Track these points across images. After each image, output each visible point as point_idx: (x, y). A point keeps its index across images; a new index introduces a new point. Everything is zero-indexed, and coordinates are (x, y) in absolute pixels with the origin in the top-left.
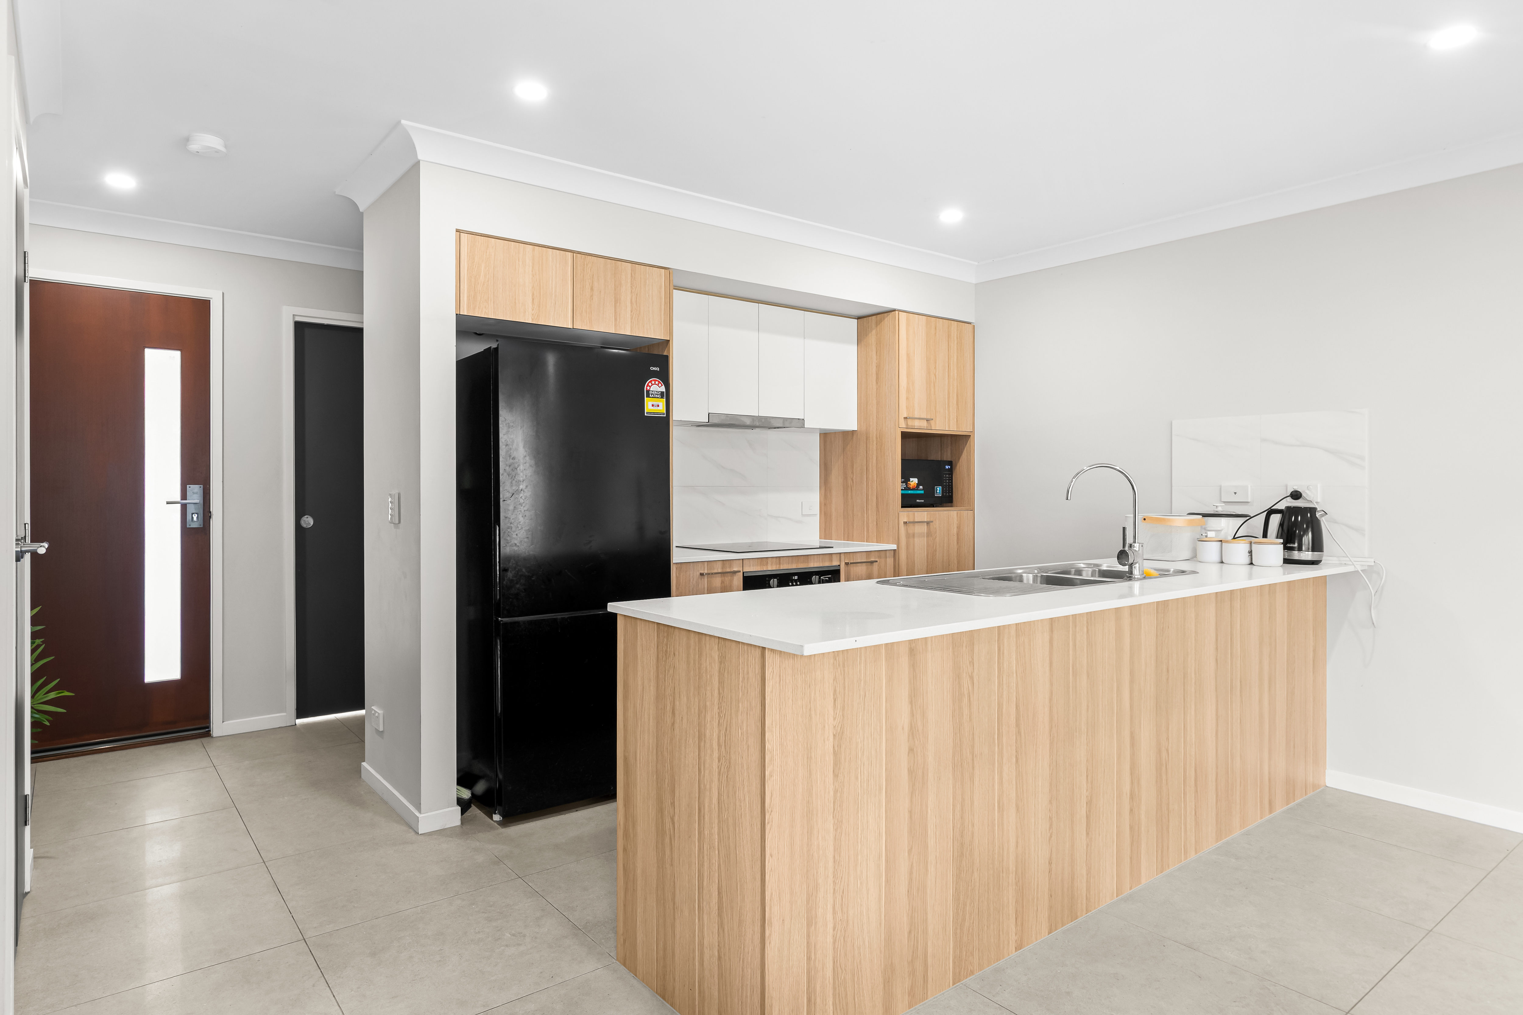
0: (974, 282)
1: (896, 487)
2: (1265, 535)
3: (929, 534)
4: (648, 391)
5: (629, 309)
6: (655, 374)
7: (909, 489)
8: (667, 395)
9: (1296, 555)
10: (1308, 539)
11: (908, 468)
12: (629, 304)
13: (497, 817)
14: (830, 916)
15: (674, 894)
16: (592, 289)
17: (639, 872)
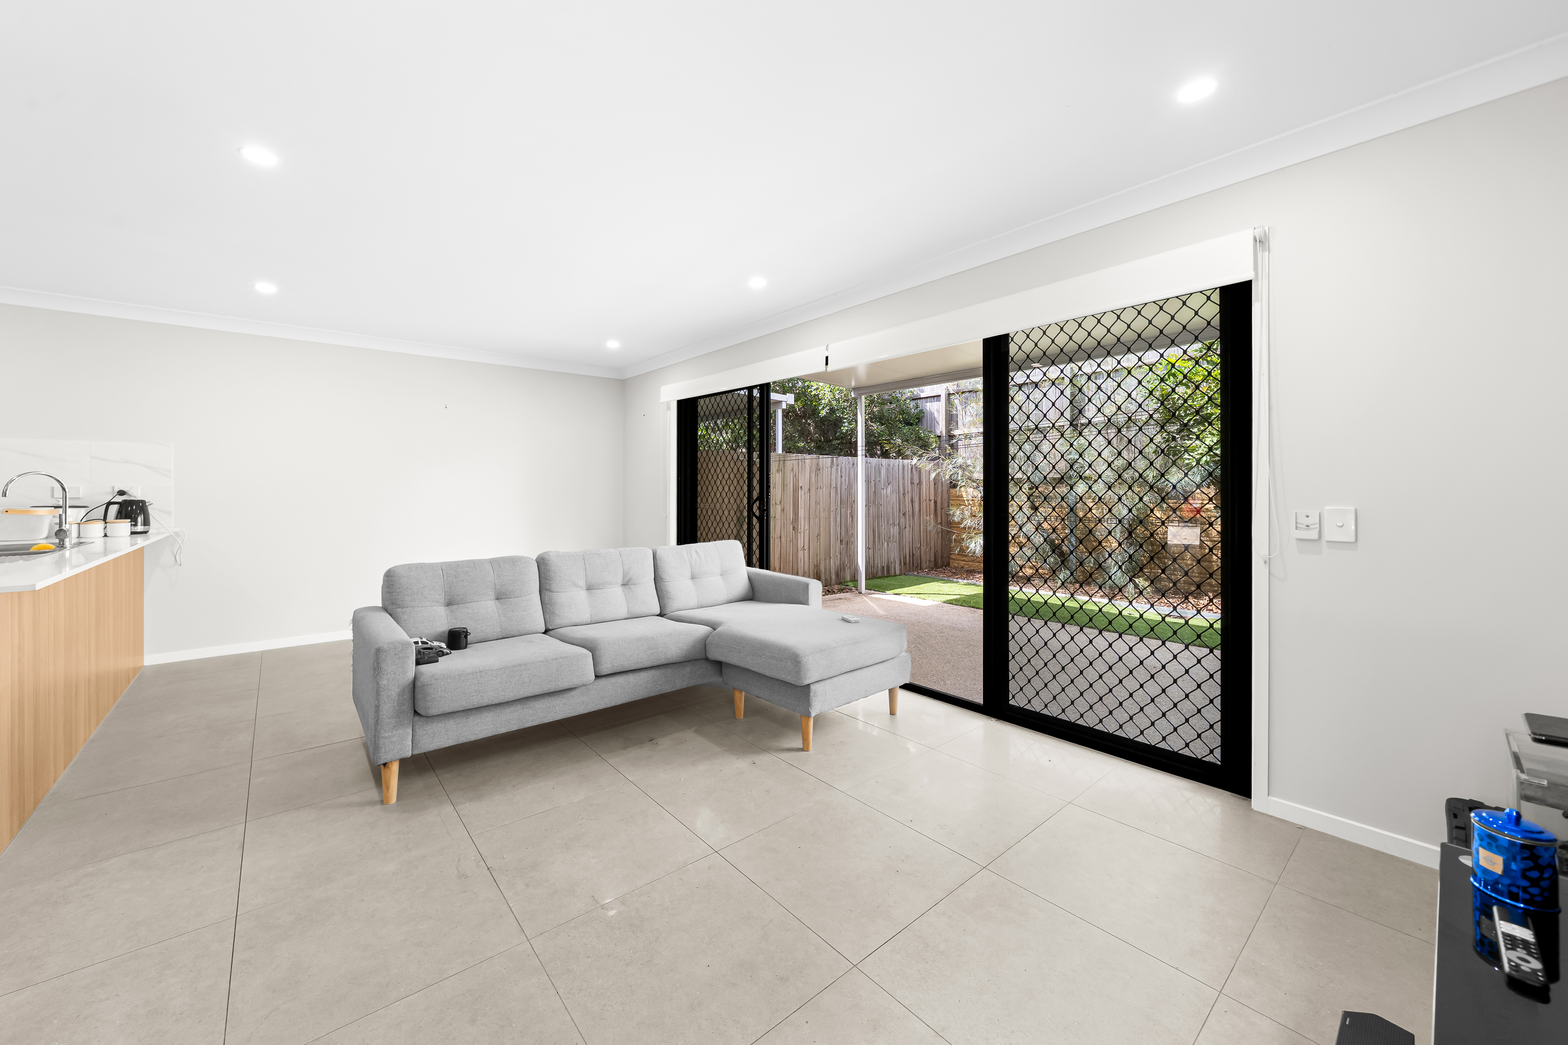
9: (135, 529)
10: (140, 519)
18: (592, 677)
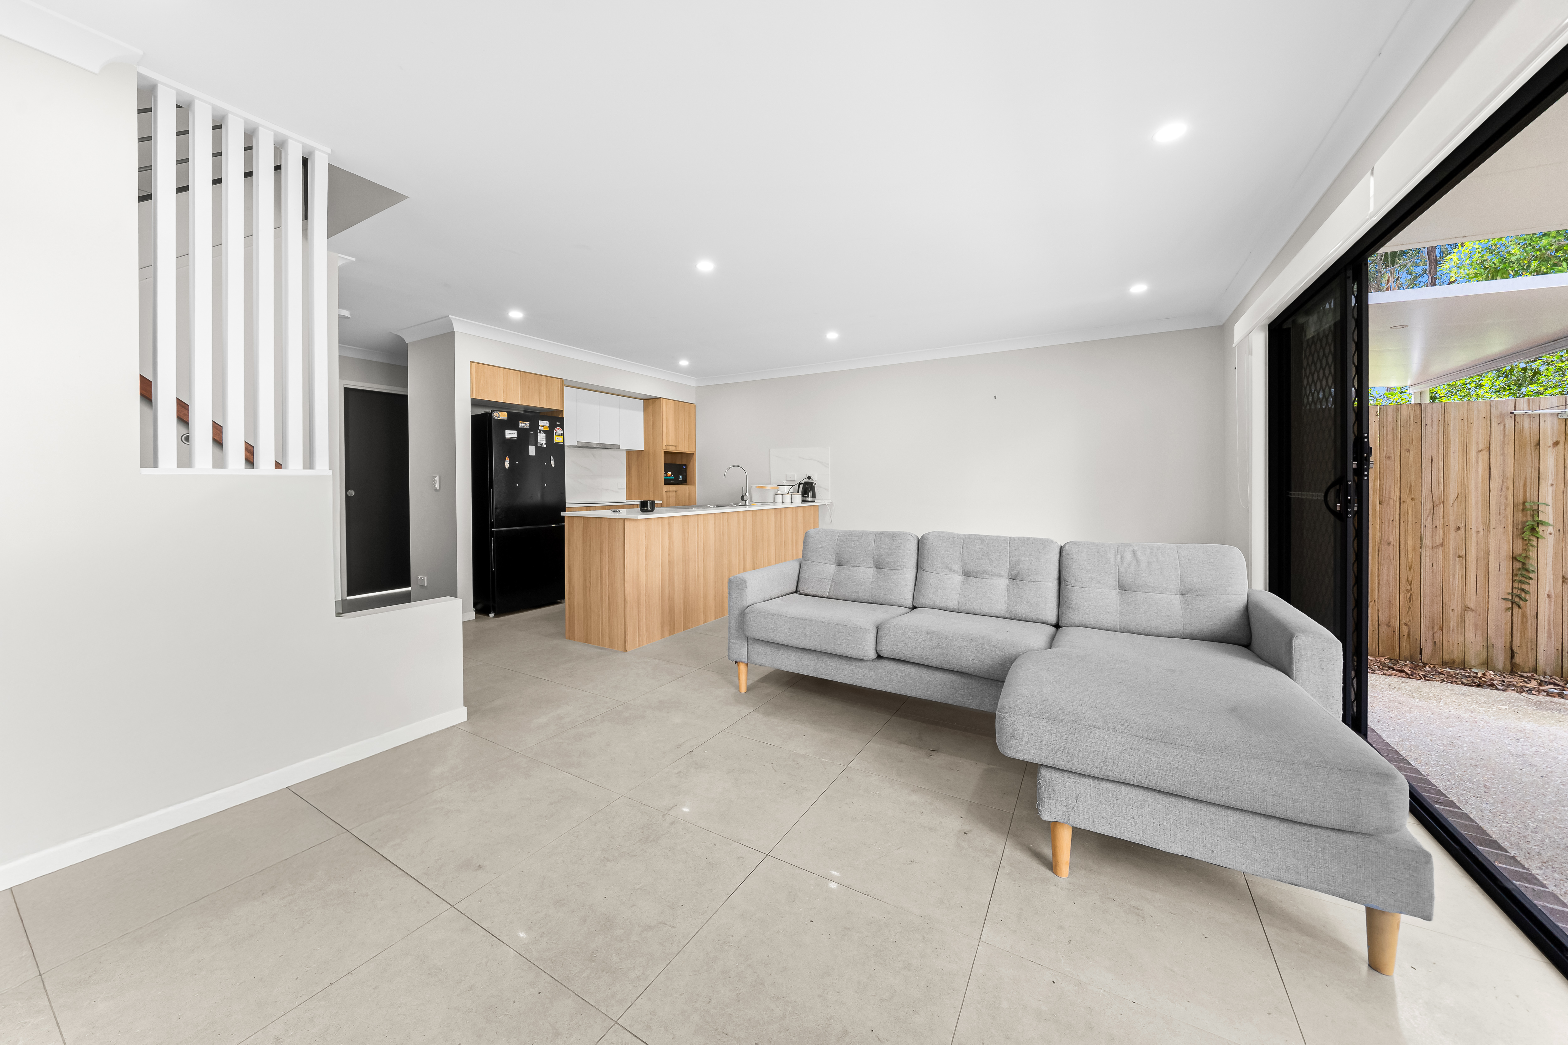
0: (695, 386)
1: (662, 476)
2: (798, 492)
3: (676, 496)
4: (556, 433)
5: (545, 396)
6: (558, 426)
7: (668, 477)
8: (563, 434)
9: (807, 499)
10: (810, 494)
11: (667, 467)
12: (545, 394)
13: (492, 615)
14: (645, 603)
15: (591, 606)
16: (529, 388)
17: (576, 604)
18: (872, 655)
